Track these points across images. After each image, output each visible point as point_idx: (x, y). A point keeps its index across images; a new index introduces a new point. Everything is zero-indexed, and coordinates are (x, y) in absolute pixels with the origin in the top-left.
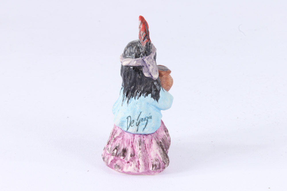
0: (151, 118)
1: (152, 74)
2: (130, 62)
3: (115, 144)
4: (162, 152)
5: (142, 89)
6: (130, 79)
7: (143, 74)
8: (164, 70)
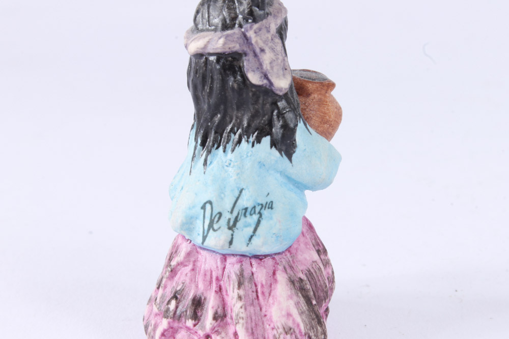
0: (272, 208)
1: (270, 78)
2: (208, 42)
3: (174, 284)
4: (304, 307)
5: (245, 123)
6: (210, 94)
7: (244, 78)
8: (314, 80)
